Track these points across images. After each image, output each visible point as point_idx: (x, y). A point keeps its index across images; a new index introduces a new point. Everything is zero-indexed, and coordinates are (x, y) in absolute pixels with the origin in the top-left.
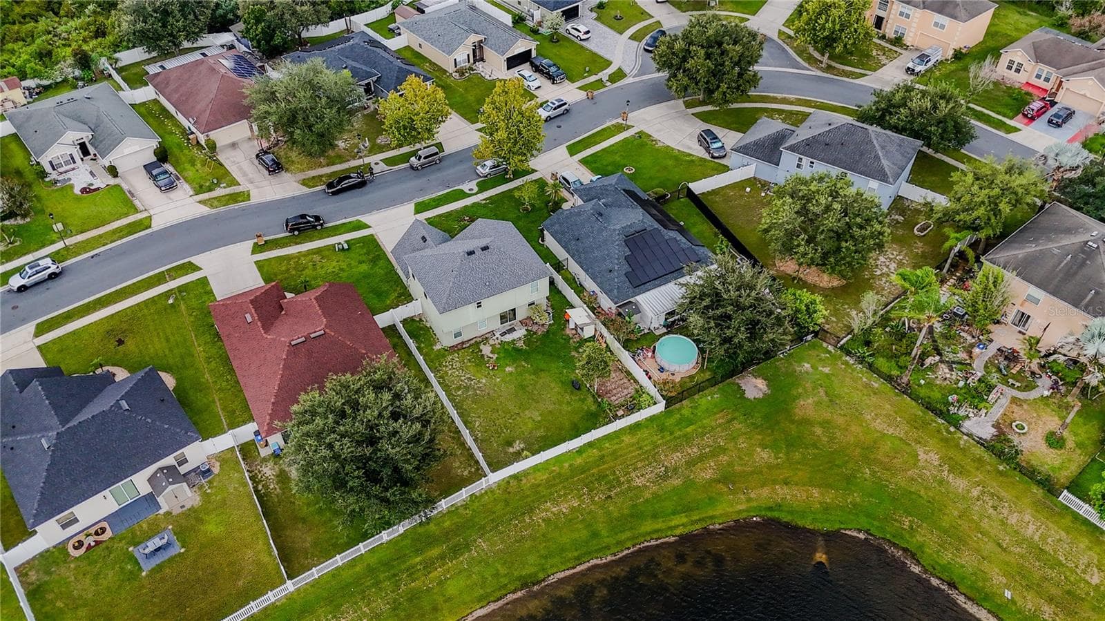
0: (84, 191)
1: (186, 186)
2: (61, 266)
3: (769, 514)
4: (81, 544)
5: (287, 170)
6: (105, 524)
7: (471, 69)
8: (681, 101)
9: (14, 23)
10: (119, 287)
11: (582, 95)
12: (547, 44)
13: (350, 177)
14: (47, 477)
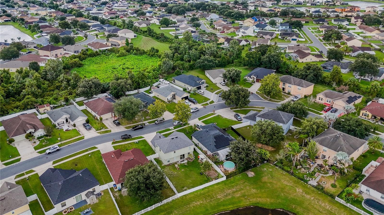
0: (66, 130)
1: (94, 129)
2: (60, 148)
3: (256, 205)
4: (66, 212)
5: (121, 125)
6: (72, 207)
7: (172, 101)
8: (229, 108)
9: (47, 92)
10: (75, 153)
11: (202, 107)
12: (192, 95)
13: (138, 126)
14: (60, 192)
